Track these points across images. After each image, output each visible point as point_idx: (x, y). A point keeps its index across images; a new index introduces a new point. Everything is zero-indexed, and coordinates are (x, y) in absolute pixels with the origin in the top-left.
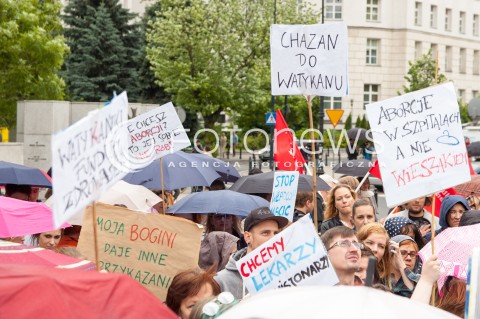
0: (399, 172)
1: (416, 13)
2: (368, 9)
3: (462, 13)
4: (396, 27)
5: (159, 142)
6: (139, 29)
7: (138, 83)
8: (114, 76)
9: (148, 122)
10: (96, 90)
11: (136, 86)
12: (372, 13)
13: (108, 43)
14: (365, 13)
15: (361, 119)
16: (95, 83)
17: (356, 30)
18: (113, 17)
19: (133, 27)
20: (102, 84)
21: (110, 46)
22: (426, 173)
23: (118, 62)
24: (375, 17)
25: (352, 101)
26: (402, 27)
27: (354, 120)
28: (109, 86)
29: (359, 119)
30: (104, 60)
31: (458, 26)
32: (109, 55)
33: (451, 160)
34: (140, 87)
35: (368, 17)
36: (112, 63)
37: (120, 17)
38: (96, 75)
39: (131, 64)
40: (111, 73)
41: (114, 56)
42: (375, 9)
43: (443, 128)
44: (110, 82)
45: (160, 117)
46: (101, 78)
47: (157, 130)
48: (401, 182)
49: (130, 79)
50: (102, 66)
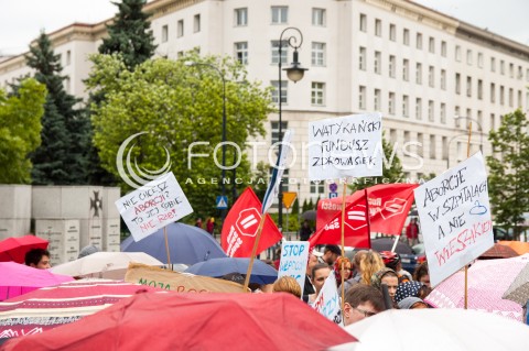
0: (441, 252)
1: (361, 97)
2: (313, 93)
3: (405, 97)
4: (341, 111)
5: (163, 211)
6: (84, 115)
7: (84, 170)
8: (60, 162)
9: (151, 193)
10: (42, 177)
11: (82, 172)
12: (317, 97)
13: (53, 129)
14: (310, 97)
15: (308, 202)
16: (41, 170)
17: (301, 115)
18: (58, 103)
19: (78, 112)
20: (47, 170)
21: (55, 132)
22: (461, 247)
23: (62, 148)
24: (320, 101)
25: (299, 185)
26: (347, 110)
27: (301, 204)
28: (55, 172)
29: (305, 203)
30: (50, 146)
31: (402, 109)
32: (55, 140)
33: (479, 230)
34: (86, 172)
35: (313, 101)
36: (58, 148)
37: (64, 102)
38: (42, 162)
39: (77, 149)
40: (57, 159)
41: (60, 142)
42: (320, 94)
43: (474, 199)
44: (56, 168)
45: (162, 187)
46: (47, 165)
47: (159, 199)
48: (442, 261)
49: (76, 165)
50: (47, 152)
